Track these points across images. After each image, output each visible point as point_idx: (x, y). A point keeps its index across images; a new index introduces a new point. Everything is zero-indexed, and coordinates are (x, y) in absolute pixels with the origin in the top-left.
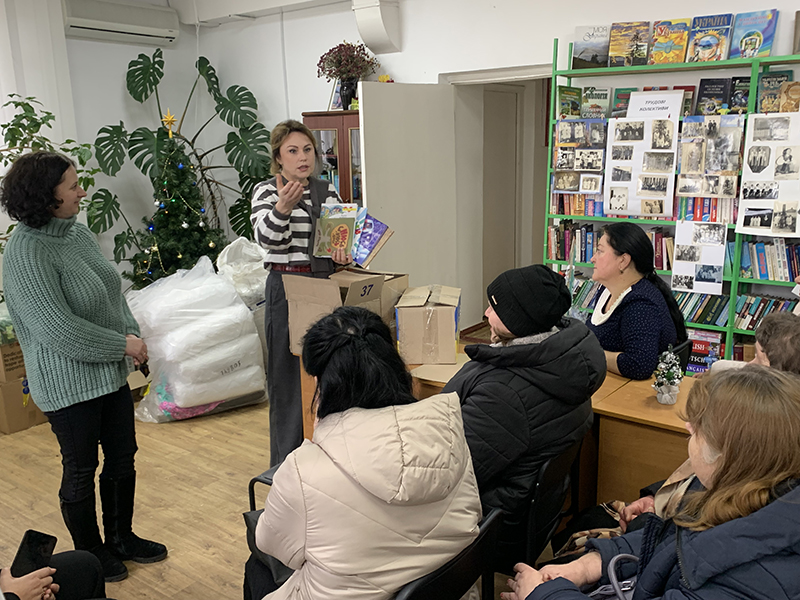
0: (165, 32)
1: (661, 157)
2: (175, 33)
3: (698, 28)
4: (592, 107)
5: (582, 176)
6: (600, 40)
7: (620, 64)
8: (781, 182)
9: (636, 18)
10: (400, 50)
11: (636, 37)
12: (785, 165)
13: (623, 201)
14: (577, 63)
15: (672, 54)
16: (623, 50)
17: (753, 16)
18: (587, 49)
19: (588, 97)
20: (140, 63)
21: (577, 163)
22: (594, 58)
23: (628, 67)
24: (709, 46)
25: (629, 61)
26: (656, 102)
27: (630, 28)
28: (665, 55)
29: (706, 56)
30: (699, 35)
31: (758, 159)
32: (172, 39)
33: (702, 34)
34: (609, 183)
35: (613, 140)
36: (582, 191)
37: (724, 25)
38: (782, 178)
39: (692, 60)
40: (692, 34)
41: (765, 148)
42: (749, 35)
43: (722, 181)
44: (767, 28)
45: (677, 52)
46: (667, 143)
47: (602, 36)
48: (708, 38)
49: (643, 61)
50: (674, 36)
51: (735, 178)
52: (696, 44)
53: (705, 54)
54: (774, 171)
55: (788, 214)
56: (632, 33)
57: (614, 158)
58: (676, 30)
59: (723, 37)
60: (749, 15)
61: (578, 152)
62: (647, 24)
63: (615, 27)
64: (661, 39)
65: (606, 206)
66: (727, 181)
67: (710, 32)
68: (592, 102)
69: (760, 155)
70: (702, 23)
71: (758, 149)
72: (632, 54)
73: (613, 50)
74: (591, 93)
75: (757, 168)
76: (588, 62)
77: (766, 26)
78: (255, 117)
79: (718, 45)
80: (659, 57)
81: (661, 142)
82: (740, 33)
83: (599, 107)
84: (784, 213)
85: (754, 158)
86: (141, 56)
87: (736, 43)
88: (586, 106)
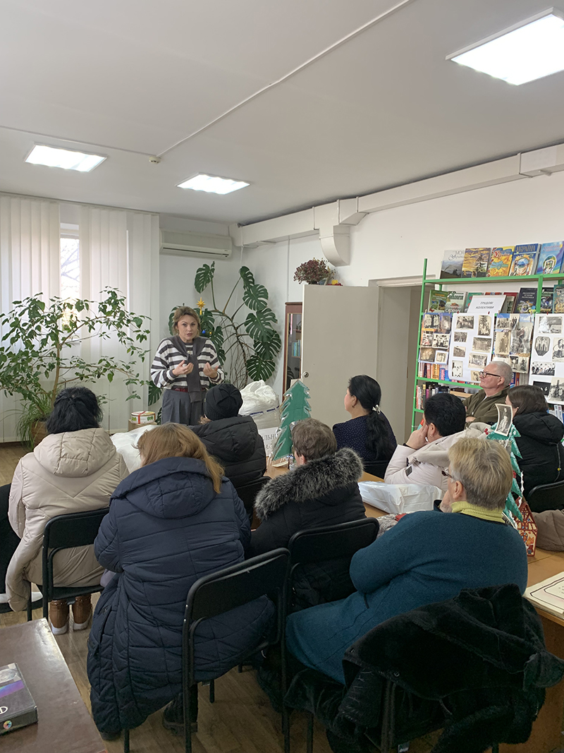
0: (223, 251)
1: (483, 342)
2: (229, 252)
3: (518, 253)
4: (453, 304)
5: (437, 352)
6: (460, 259)
7: (469, 276)
8: (556, 363)
9: (481, 246)
10: (349, 265)
11: (480, 259)
12: (559, 351)
13: (460, 370)
14: (444, 275)
15: (501, 270)
16: (471, 267)
17: (552, 245)
18: (450, 265)
19: (451, 298)
20: (203, 270)
21: (434, 343)
22: (455, 272)
23: (473, 279)
24: (523, 265)
25: (474, 274)
26: (487, 303)
27: (477, 252)
28: (497, 270)
29: (521, 272)
30: (518, 258)
31: (542, 345)
32: (226, 255)
33: (520, 257)
34: (452, 358)
35: (455, 329)
36: (436, 362)
37: (533, 251)
38: (558, 361)
39: (512, 274)
40: (514, 257)
41: (546, 338)
42: (548, 258)
43: (520, 361)
44: (559, 254)
45: (504, 269)
46: (487, 332)
47: (461, 257)
48: (523, 260)
49: (483, 275)
50: (504, 257)
51: (528, 358)
52: (516, 264)
53: (520, 271)
54: (552, 355)
55: (560, 387)
56: (478, 255)
57: (455, 340)
58: (505, 253)
59: (531, 259)
60: (549, 244)
61: (435, 335)
62: (489, 249)
63: (468, 251)
64: (495, 260)
65: (450, 374)
66: (523, 361)
67: (525, 256)
68: (453, 301)
69: (543, 343)
70: (521, 249)
71: (542, 339)
72: (477, 270)
73: (465, 267)
74: (453, 295)
75: (541, 352)
76: (451, 274)
77: (559, 252)
78: (266, 304)
79: (528, 264)
80: (494, 272)
81: (484, 331)
82: (544, 257)
83: (457, 305)
84: (558, 386)
85: (539, 345)
86: (204, 265)
87: (541, 263)
88: (448, 304)
